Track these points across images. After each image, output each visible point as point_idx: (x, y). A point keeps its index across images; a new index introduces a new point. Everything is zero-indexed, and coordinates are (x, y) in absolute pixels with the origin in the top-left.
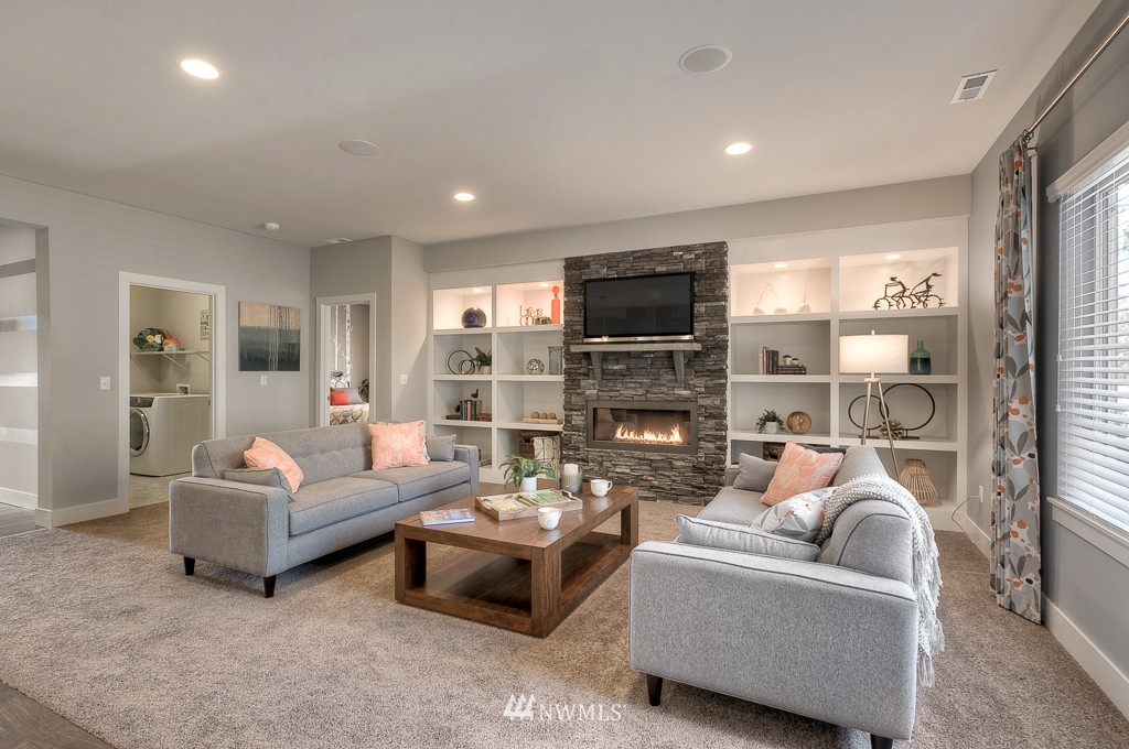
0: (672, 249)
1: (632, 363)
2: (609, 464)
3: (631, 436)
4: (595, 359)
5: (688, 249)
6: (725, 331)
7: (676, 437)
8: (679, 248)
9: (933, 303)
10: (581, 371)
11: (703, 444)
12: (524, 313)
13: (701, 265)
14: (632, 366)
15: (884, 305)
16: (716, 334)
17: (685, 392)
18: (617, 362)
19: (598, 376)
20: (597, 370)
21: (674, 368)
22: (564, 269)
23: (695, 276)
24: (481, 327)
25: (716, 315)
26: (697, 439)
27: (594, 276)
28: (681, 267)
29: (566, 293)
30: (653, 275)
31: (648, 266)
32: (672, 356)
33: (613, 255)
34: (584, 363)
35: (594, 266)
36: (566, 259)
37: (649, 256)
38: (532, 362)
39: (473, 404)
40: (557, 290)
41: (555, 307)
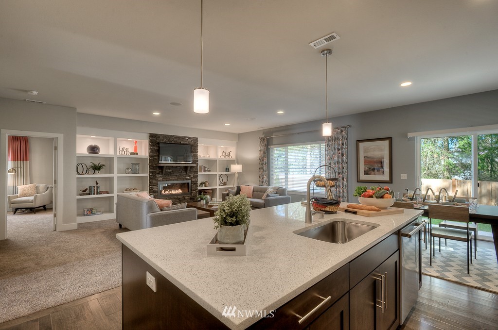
0: (185, 137)
4: (165, 168)
5: (189, 138)
7: (180, 191)
8: (187, 137)
9: (231, 157)
10: (157, 172)
11: (193, 191)
12: (121, 149)
13: (192, 143)
15: (222, 157)
16: (196, 161)
17: (188, 178)
18: (169, 169)
19: (164, 174)
20: (164, 172)
21: (186, 171)
22: (150, 137)
23: (191, 146)
24: (97, 153)
25: (196, 157)
26: (191, 190)
27: (162, 141)
28: (187, 143)
29: (151, 146)
30: (180, 144)
31: (178, 141)
32: (186, 168)
33: (168, 136)
34: (158, 169)
35: (161, 138)
36: (150, 134)
37: (179, 138)
38: (128, 168)
39: (98, 187)
40: (136, 142)
41: (136, 149)
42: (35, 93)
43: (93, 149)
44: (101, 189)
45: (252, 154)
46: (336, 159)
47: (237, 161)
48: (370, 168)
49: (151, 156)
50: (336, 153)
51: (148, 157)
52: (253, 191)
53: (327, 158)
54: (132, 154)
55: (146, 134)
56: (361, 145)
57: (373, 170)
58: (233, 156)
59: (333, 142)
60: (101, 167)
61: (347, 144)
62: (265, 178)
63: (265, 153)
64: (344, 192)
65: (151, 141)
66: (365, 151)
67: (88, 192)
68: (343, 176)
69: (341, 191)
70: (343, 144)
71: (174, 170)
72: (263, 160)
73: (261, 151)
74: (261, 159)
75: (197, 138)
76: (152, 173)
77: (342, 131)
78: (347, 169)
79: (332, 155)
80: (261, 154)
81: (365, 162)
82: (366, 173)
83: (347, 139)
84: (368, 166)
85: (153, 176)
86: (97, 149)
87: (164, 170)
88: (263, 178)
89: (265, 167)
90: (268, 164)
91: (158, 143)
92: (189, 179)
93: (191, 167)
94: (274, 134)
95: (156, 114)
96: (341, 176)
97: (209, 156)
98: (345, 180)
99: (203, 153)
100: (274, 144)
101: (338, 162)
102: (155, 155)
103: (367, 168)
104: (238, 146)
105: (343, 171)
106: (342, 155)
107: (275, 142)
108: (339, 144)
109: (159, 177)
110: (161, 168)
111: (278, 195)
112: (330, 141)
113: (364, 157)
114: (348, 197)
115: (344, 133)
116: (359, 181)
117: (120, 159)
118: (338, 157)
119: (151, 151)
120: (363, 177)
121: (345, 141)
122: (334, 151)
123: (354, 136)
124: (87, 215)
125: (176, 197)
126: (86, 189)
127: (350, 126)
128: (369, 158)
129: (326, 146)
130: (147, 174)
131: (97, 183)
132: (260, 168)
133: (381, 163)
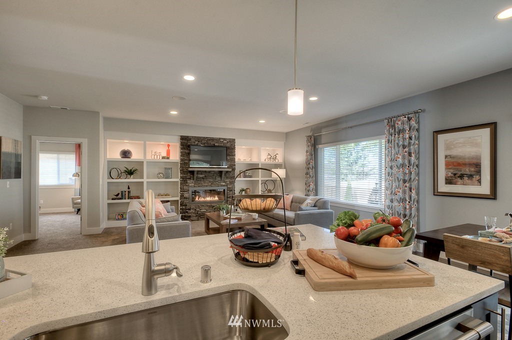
0: (220, 139)
1: (207, 175)
2: (198, 209)
3: (202, 199)
4: (195, 173)
5: (225, 139)
6: (235, 165)
7: (216, 198)
8: (222, 139)
9: (277, 161)
10: (188, 177)
11: (229, 199)
12: (153, 153)
13: (228, 145)
14: (206, 175)
15: (267, 160)
16: (232, 166)
17: (224, 184)
18: (202, 174)
19: (195, 179)
20: (195, 177)
21: (221, 176)
22: (181, 139)
23: (227, 148)
24: (130, 158)
25: (234, 160)
26: (228, 198)
27: (193, 144)
28: (222, 144)
29: (182, 149)
30: (214, 146)
31: (212, 143)
32: (221, 172)
33: (200, 137)
34: (189, 174)
35: (193, 140)
36: (181, 136)
37: (213, 139)
38: (160, 173)
39: (129, 192)
40: (169, 146)
41: (168, 152)
42: (46, 98)
43: (126, 154)
44: (132, 194)
45: (299, 157)
46: (400, 160)
47: (285, 166)
48: (455, 174)
49: (182, 160)
50: (400, 151)
51: (179, 161)
52: (292, 202)
53: (387, 160)
54: (163, 158)
55: (177, 137)
56: (441, 138)
57: (462, 177)
58: (280, 159)
59: (397, 136)
60: (134, 171)
61: (418, 138)
62: (312, 186)
63: (312, 155)
64: (411, 208)
65: (182, 144)
66: (448, 147)
67: (120, 196)
68: (411, 185)
69: (408, 207)
70: (410, 138)
71: (207, 174)
72: (309, 164)
73: (307, 152)
74: (308, 163)
75: (234, 140)
76: (183, 178)
77: (409, 119)
78: (418, 174)
79: (395, 155)
80: (307, 156)
81: (448, 165)
82: (449, 181)
83: (418, 130)
84: (452, 171)
85: (184, 181)
86: (128, 154)
87: (196, 175)
88: (309, 186)
89: (311, 172)
90: (315, 168)
91: (189, 146)
92: (224, 186)
93: (227, 172)
94: (323, 130)
95: (174, 113)
96: (408, 185)
97: (251, 160)
98: (414, 192)
99: (242, 156)
100: (323, 142)
101: (403, 165)
102: (186, 158)
103: (450, 174)
104: (286, 147)
105: (410, 179)
106: (410, 154)
107: (323, 140)
108: (404, 139)
109: (191, 183)
110: (192, 172)
111: (316, 208)
112: (392, 135)
113: (446, 157)
114: (418, 216)
115: (413, 123)
116: (436, 193)
117: (149, 163)
118: (404, 158)
119: (182, 155)
120: (443, 187)
121: (414, 134)
122: (397, 149)
123: (428, 124)
124: (118, 219)
125: (209, 204)
126: (119, 194)
127: (423, 111)
128: (454, 157)
129: (386, 142)
130: (178, 180)
131: (129, 188)
132: (307, 174)
133: (478, 166)
